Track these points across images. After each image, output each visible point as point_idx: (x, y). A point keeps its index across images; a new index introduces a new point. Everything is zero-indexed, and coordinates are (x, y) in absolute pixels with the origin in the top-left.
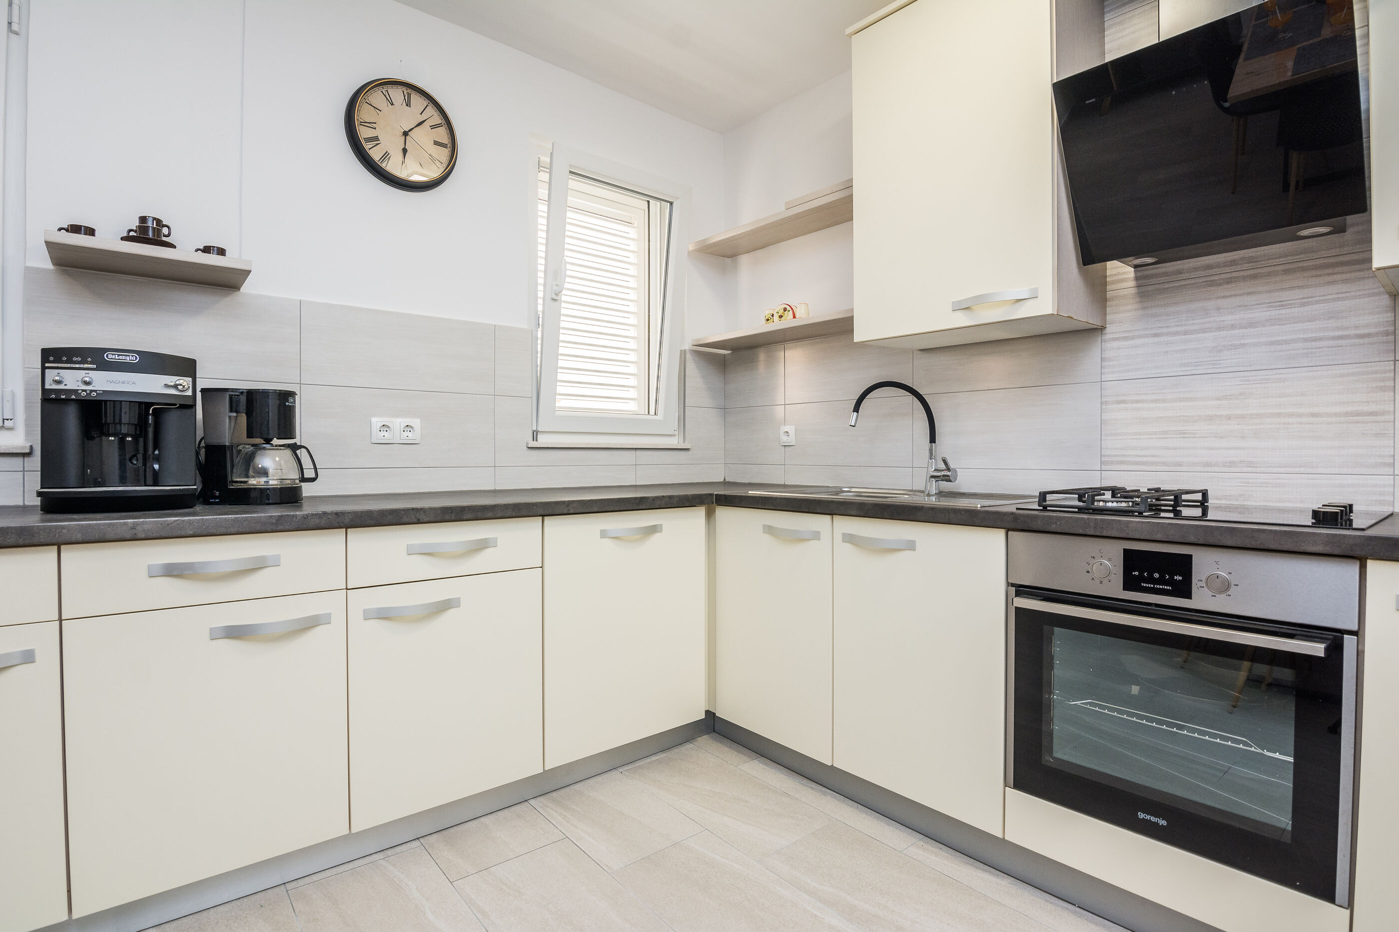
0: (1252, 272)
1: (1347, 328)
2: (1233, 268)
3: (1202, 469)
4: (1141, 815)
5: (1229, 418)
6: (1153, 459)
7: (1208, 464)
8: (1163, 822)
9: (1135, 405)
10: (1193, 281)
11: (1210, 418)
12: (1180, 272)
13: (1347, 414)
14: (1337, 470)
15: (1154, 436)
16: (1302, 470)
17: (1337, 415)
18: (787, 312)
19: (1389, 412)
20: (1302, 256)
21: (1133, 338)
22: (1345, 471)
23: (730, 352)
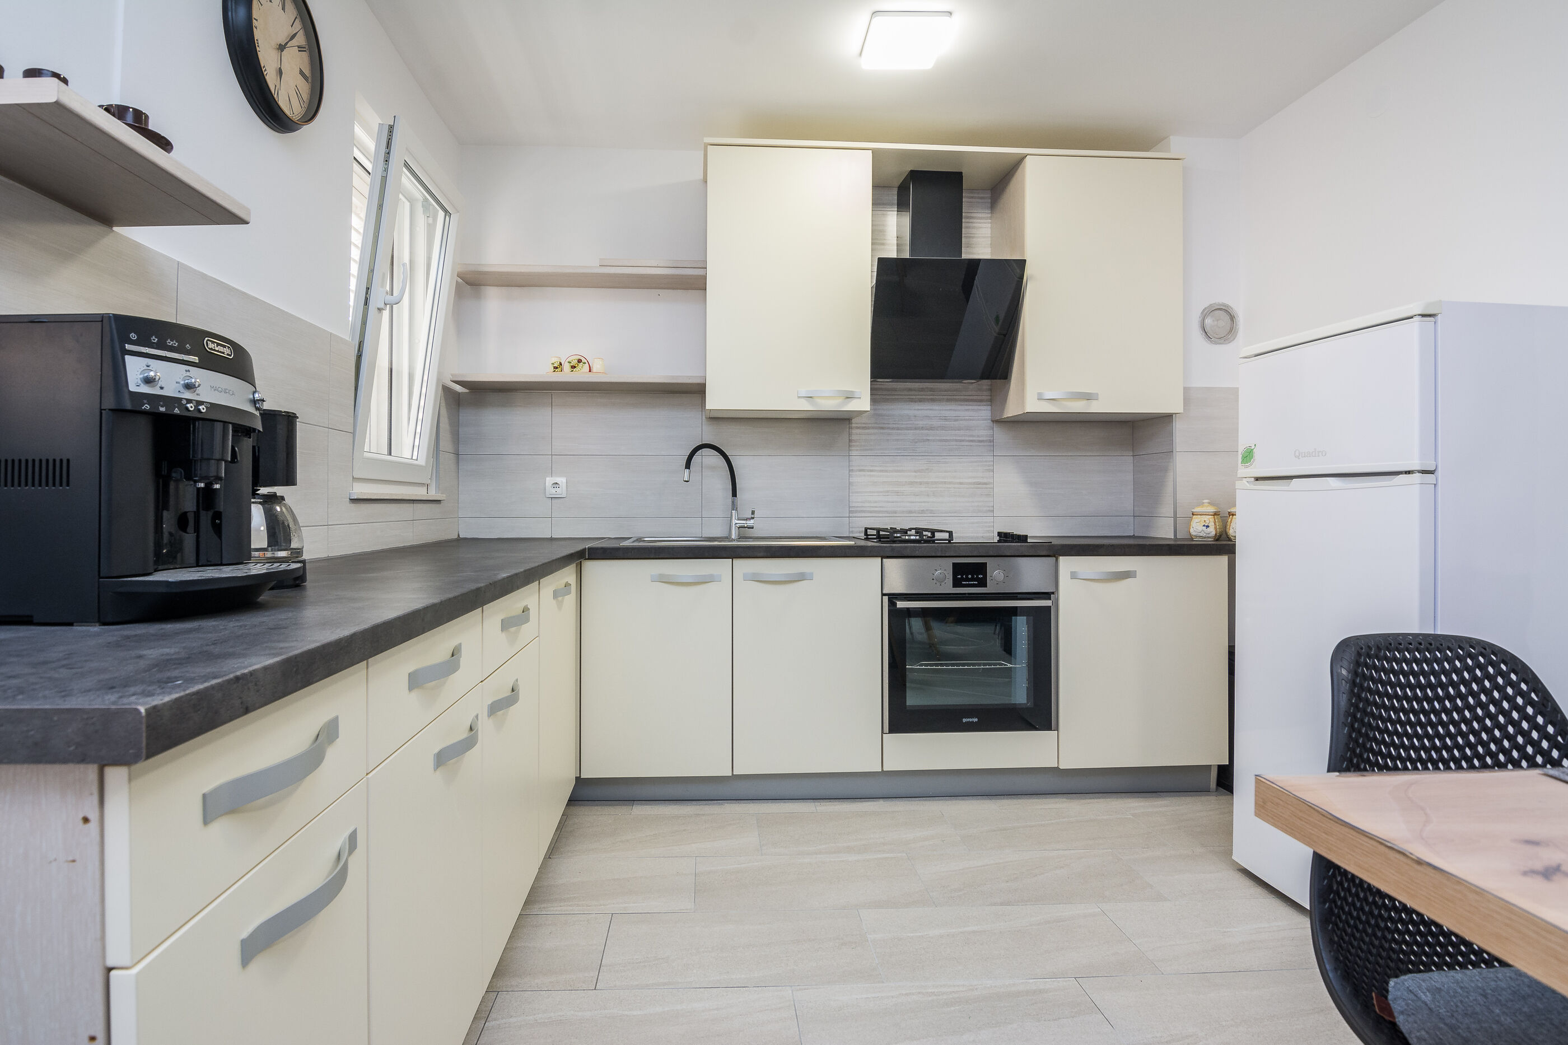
0: (932, 397)
1: (974, 436)
2: (922, 393)
3: (907, 515)
4: (964, 720)
5: (921, 483)
6: (881, 509)
7: (910, 512)
8: (975, 720)
9: (869, 473)
10: (902, 397)
11: (912, 483)
12: (895, 390)
13: (974, 483)
14: (970, 515)
15: (881, 494)
16: (955, 514)
17: (971, 484)
18: (582, 363)
19: (991, 483)
20: (955, 392)
21: (868, 428)
22: (975, 515)
23: (467, 391)
